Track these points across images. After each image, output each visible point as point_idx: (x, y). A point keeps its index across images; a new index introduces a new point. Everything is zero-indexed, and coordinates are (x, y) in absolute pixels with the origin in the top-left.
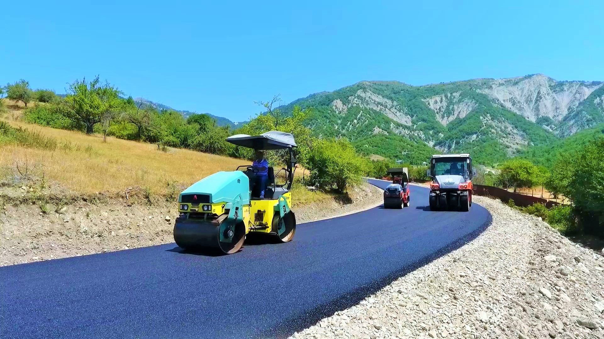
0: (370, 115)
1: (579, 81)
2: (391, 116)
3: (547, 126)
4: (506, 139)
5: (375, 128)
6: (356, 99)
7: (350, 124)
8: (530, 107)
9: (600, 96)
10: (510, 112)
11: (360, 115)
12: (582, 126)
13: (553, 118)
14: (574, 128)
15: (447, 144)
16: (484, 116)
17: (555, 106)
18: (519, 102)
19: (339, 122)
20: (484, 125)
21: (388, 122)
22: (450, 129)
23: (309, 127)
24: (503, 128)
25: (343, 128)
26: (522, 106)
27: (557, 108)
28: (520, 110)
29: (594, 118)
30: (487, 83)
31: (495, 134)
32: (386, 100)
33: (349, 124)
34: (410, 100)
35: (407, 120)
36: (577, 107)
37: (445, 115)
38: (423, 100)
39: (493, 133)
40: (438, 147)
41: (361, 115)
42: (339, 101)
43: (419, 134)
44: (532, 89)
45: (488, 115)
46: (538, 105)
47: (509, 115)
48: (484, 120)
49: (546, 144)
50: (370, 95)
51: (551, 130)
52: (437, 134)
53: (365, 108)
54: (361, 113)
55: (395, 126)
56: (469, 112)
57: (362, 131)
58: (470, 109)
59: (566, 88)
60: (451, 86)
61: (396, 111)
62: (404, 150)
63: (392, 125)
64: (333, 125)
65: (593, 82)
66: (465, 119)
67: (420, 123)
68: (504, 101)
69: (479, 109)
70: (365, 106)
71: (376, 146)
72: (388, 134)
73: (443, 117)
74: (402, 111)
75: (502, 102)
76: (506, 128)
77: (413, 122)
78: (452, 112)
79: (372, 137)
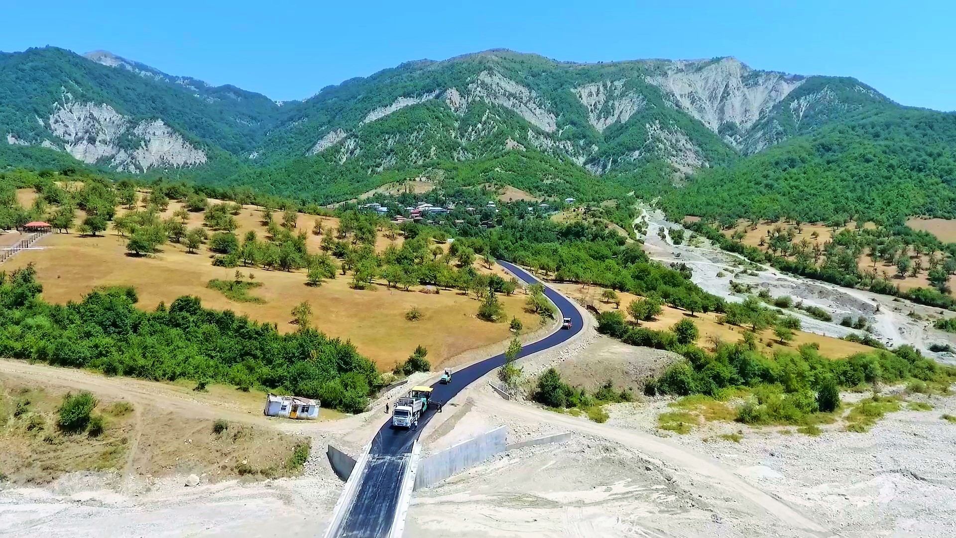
0: (499, 116)
1: (779, 73)
2: (528, 117)
3: (731, 136)
4: (675, 158)
5: (508, 140)
6: (479, 89)
7: (473, 130)
8: (713, 107)
9: (798, 99)
10: (685, 115)
11: (486, 116)
12: (770, 141)
13: (740, 124)
14: (760, 142)
15: (602, 163)
16: (651, 122)
17: (744, 107)
18: (700, 98)
19: (456, 125)
20: (650, 137)
21: (524, 127)
22: (607, 139)
23: (415, 134)
24: (674, 141)
25: (462, 136)
26: (703, 106)
27: (746, 111)
28: (699, 112)
29: (785, 131)
30: (660, 68)
31: (663, 150)
32: (521, 88)
33: (470, 128)
34: (556, 89)
35: (550, 120)
36: (770, 112)
37: (602, 116)
38: (572, 90)
39: (660, 149)
40: (590, 165)
41: (488, 117)
42: (454, 91)
43: (566, 145)
44: (719, 79)
45: (657, 121)
46: (724, 105)
47: (684, 122)
48: (651, 129)
49: (724, 165)
50: (498, 81)
51: (734, 144)
52: (590, 145)
53: (492, 103)
54: (487, 114)
55: (534, 134)
56: (634, 111)
57: (489, 142)
58: (636, 108)
59: (760, 82)
60: (613, 69)
61: (534, 106)
62: (547, 176)
63: (530, 133)
64: (447, 131)
65: (795, 75)
66: (627, 125)
67: (567, 127)
68: (681, 96)
69: (646, 110)
70: (493, 100)
71: (510, 171)
72: (524, 150)
73: (599, 119)
74: (543, 106)
75: (679, 98)
76: (677, 141)
77: (559, 126)
78: (612, 110)
79: (504, 155)
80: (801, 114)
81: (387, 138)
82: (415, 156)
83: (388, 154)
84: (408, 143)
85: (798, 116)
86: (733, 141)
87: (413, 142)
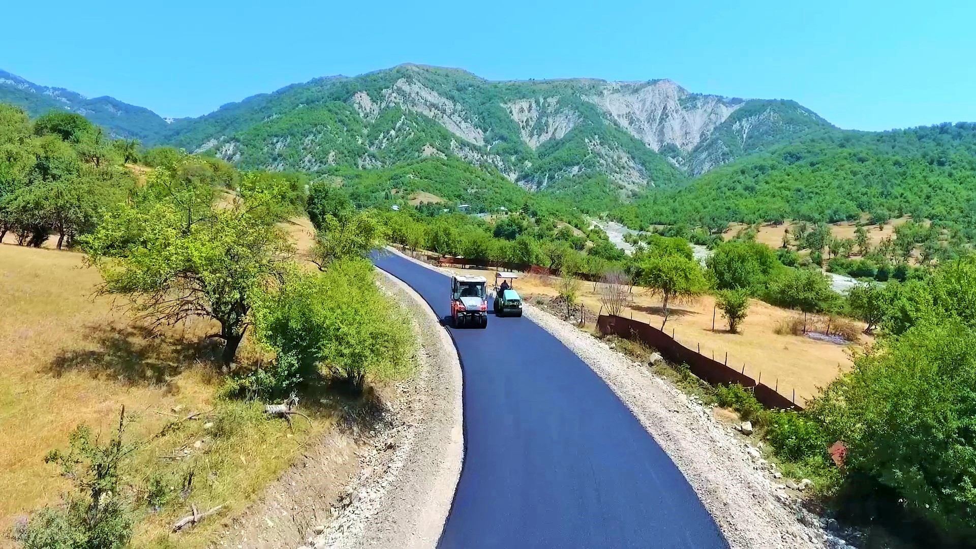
0: (417, 124)
1: (716, 96)
2: (451, 127)
3: (673, 158)
4: (619, 176)
5: (426, 147)
6: (394, 95)
7: (384, 137)
8: (652, 128)
9: (740, 120)
10: (625, 133)
11: (401, 122)
12: (717, 161)
13: (682, 147)
14: (706, 163)
15: (536, 179)
16: (590, 137)
17: (684, 130)
18: (638, 119)
19: (365, 131)
20: (590, 152)
21: (446, 137)
22: (541, 156)
23: (311, 137)
24: (615, 157)
25: (372, 144)
26: (642, 127)
27: (686, 133)
28: (638, 133)
29: (731, 151)
30: (596, 87)
31: (605, 166)
32: (444, 100)
33: (382, 135)
34: (483, 104)
35: (477, 136)
36: (712, 134)
37: (535, 133)
38: (502, 105)
39: (602, 165)
40: (523, 182)
41: (403, 124)
42: (364, 95)
43: (495, 160)
44: (657, 102)
45: (596, 137)
46: (663, 127)
47: (625, 140)
48: (590, 144)
49: (671, 185)
50: (418, 90)
51: (677, 165)
52: (522, 161)
53: (409, 110)
54: (402, 120)
55: (457, 144)
56: (569, 129)
57: (403, 150)
58: (572, 125)
59: (699, 105)
60: (545, 86)
61: (459, 119)
62: (471, 186)
63: (453, 143)
64: (353, 136)
65: (733, 99)
66: (563, 141)
67: (497, 142)
68: (619, 116)
69: (583, 126)
70: (410, 107)
71: (426, 178)
72: (446, 158)
73: (531, 136)
74: (469, 120)
75: (616, 118)
76: (620, 158)
77: (486, 141)
78: (545, 127)
79: (420, 162)
80: (745, 136)
81: (275, 141)
82: (309, 161)
83: (275, 159)
84: (301, 147)
85: (742, 137)
86: (676, 163)
87: (308, 147)
